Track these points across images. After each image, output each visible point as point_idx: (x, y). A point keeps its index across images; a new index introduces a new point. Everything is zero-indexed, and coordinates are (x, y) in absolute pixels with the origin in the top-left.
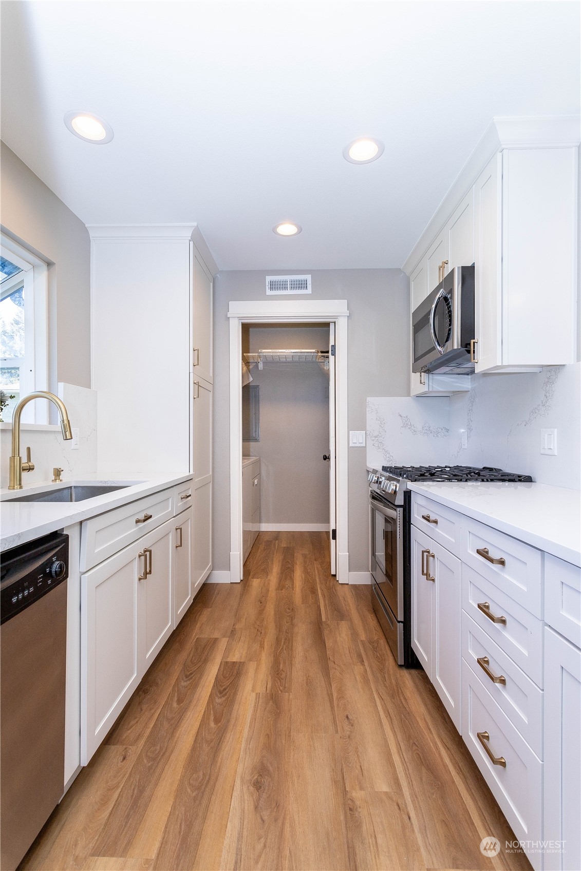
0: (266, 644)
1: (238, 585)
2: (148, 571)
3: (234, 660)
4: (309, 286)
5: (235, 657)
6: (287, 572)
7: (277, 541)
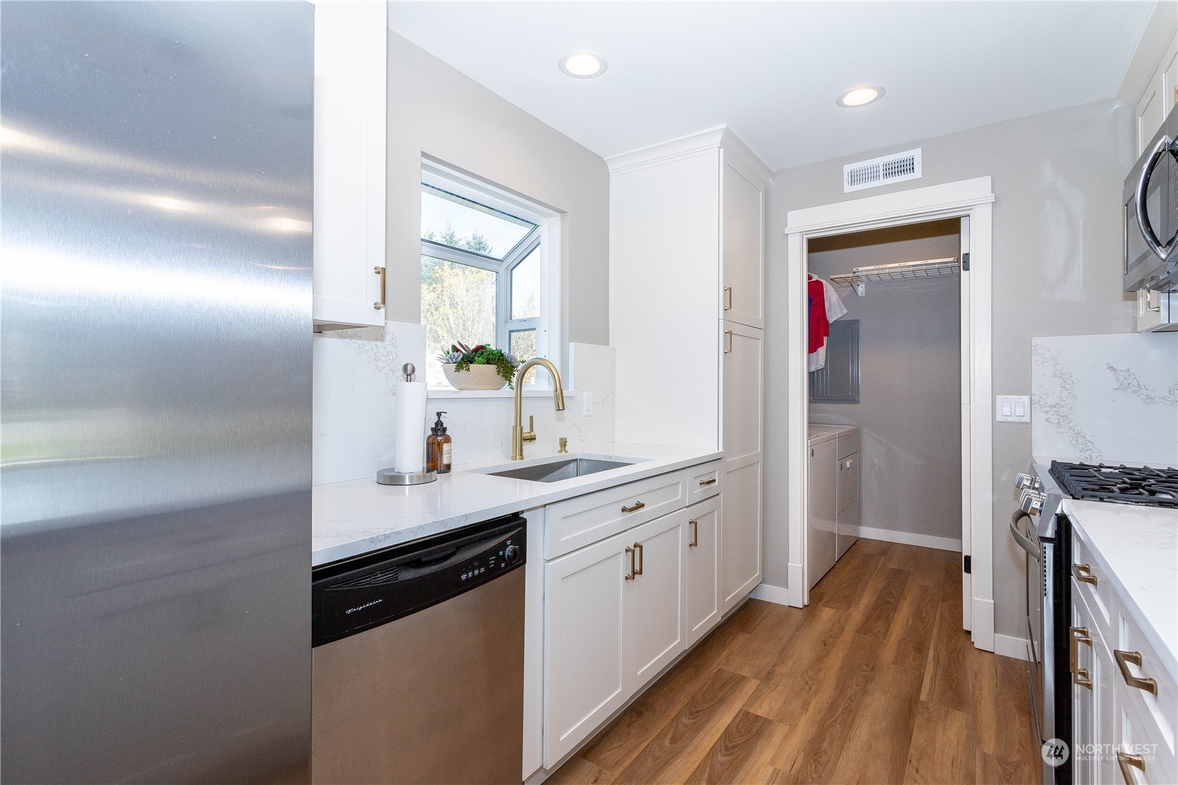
0: (812, 705)
1: (799, 611)
2: (637, 568)
3: (759, 713)
4: (918, 167)
5: (763, 709)
6: (883, 610)
7: (883, 558)
